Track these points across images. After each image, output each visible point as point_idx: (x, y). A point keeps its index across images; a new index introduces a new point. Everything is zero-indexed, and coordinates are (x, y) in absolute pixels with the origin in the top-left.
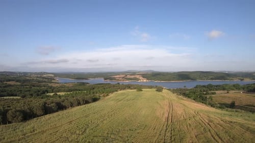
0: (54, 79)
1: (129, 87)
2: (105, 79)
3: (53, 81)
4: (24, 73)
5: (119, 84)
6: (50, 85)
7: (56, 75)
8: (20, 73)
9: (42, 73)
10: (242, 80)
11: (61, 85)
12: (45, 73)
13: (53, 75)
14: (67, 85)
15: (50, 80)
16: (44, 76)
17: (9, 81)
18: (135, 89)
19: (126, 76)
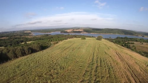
0: (30, 34)
1: (75, 36)
2: (61, 32)
3: (30, 35)
4: (13, 31)
5: (69, 34)
6: (27, 37)
7: (32, 31)
8: (11, 32)
9: (24, 31)
10: (143, 36)
11: (33, 36)
12: (25, 30)
13: (30, 31)
14: (37, 37)
15: (28, 34)
16: (25, 32)
17: (2, 37)
18: (80, 37)
19: (74, 30)
